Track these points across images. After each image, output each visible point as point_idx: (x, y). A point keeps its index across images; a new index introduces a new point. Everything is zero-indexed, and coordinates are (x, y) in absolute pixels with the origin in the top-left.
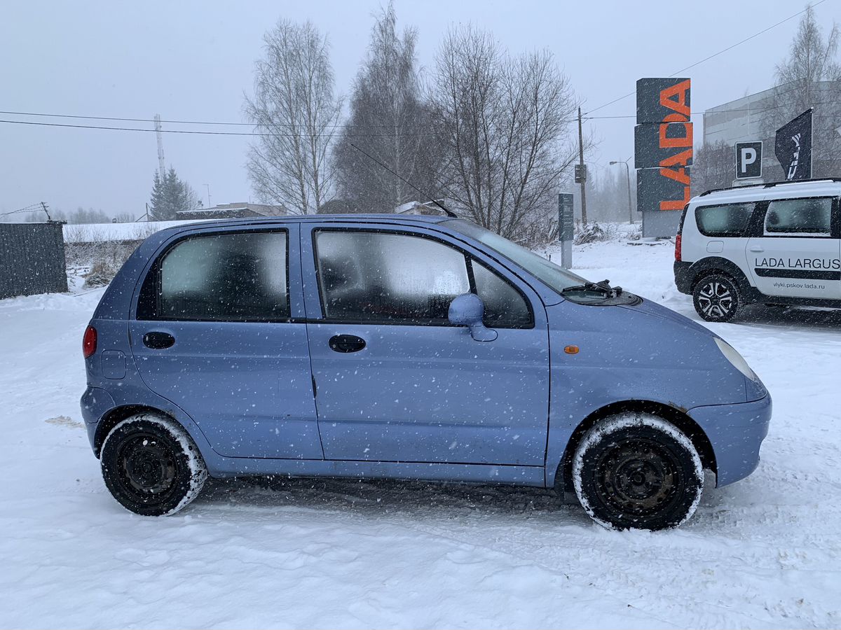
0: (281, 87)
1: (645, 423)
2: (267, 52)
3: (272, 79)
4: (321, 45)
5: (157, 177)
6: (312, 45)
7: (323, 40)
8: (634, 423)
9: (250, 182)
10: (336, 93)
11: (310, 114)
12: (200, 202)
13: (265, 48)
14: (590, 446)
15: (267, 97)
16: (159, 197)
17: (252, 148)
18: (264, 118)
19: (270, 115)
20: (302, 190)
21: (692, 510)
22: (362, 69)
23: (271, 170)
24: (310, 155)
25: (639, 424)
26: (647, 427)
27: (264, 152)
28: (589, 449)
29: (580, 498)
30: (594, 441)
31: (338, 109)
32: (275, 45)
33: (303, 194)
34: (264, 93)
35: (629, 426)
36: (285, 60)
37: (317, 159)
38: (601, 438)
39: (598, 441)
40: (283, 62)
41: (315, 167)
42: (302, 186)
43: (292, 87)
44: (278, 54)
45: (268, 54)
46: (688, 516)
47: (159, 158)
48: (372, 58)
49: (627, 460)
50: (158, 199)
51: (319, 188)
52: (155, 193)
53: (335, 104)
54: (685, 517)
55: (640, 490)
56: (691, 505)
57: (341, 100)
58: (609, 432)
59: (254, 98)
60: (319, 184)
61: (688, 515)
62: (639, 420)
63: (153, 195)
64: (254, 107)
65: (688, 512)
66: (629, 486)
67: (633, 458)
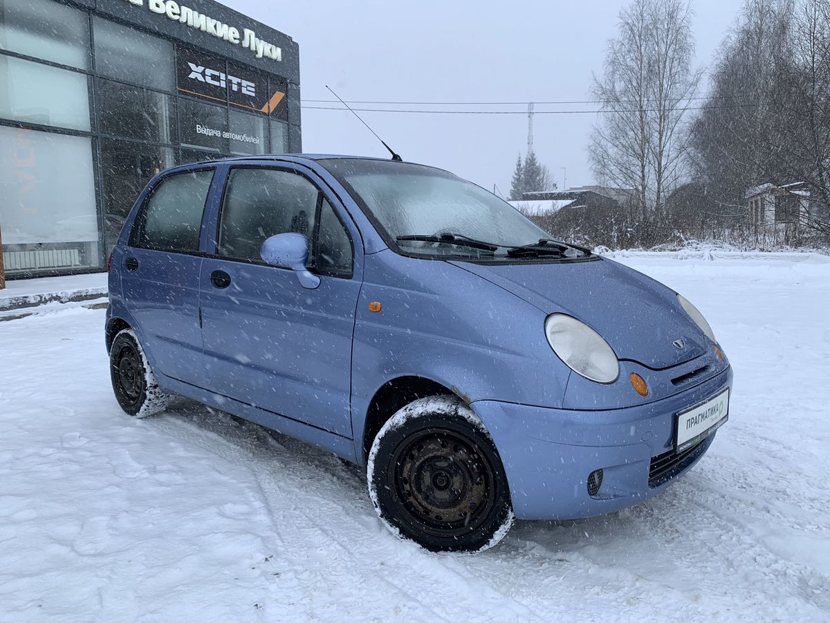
0: (633, 64)
1: (460, 413)
2: (621, 29)
3: (624, 57)
4: (681, 14)
5: (519, 161)
6: (671, 16)
7: (685, 8)
8: (447, 410)
9: (591, 163)
10: (694, 66)
11: (661, 91)
12: (555, 185)
13: (620, 25)
14: (392, 427)
15: (617, 76)
16: (518, 180)
17: (595, 129)
18: (611, 98)
19: (618, 94)
20: (643, 172)
21: (499, 536)
22: (729, 37)
23: (612, 151)
24: (656, 134)
25: (453, 413)
26: (462, 418)
27: (607, 133)
28: (389, 431)
29: (369, 490)
30: (396, 422)
31: (695, 84)
32: (630, 21)
33: (643, 176)
34: (613, 72)
35: (439, 412)
36: (640, 36)
37: (663, 139)
38: (405, 420)
39: (401, 423)
40: (637, 38)
41: (660, 146)
42: (643, 166)
43: (645, 64)
44: (632, 30)
45: (622, 31)
46: (492, 543)
47: (529, 143)
48: (742, 23)
49: (431, 455)
50: (518, 183)
51: (662, 169)
52: (516, 176)
53: (690, 79)
54: (487, 542)
55: (442, 495)
56: (498, 529)
57: (700, 73)
58: (415, 415)
59: (602, 79)
60: (662, 165)
61: (491, 541)
62: (454, 407)
63: (514, 178)
64: (602, 87)
65: (492, 537)
66: (429, 488)
67: (439, 453)
